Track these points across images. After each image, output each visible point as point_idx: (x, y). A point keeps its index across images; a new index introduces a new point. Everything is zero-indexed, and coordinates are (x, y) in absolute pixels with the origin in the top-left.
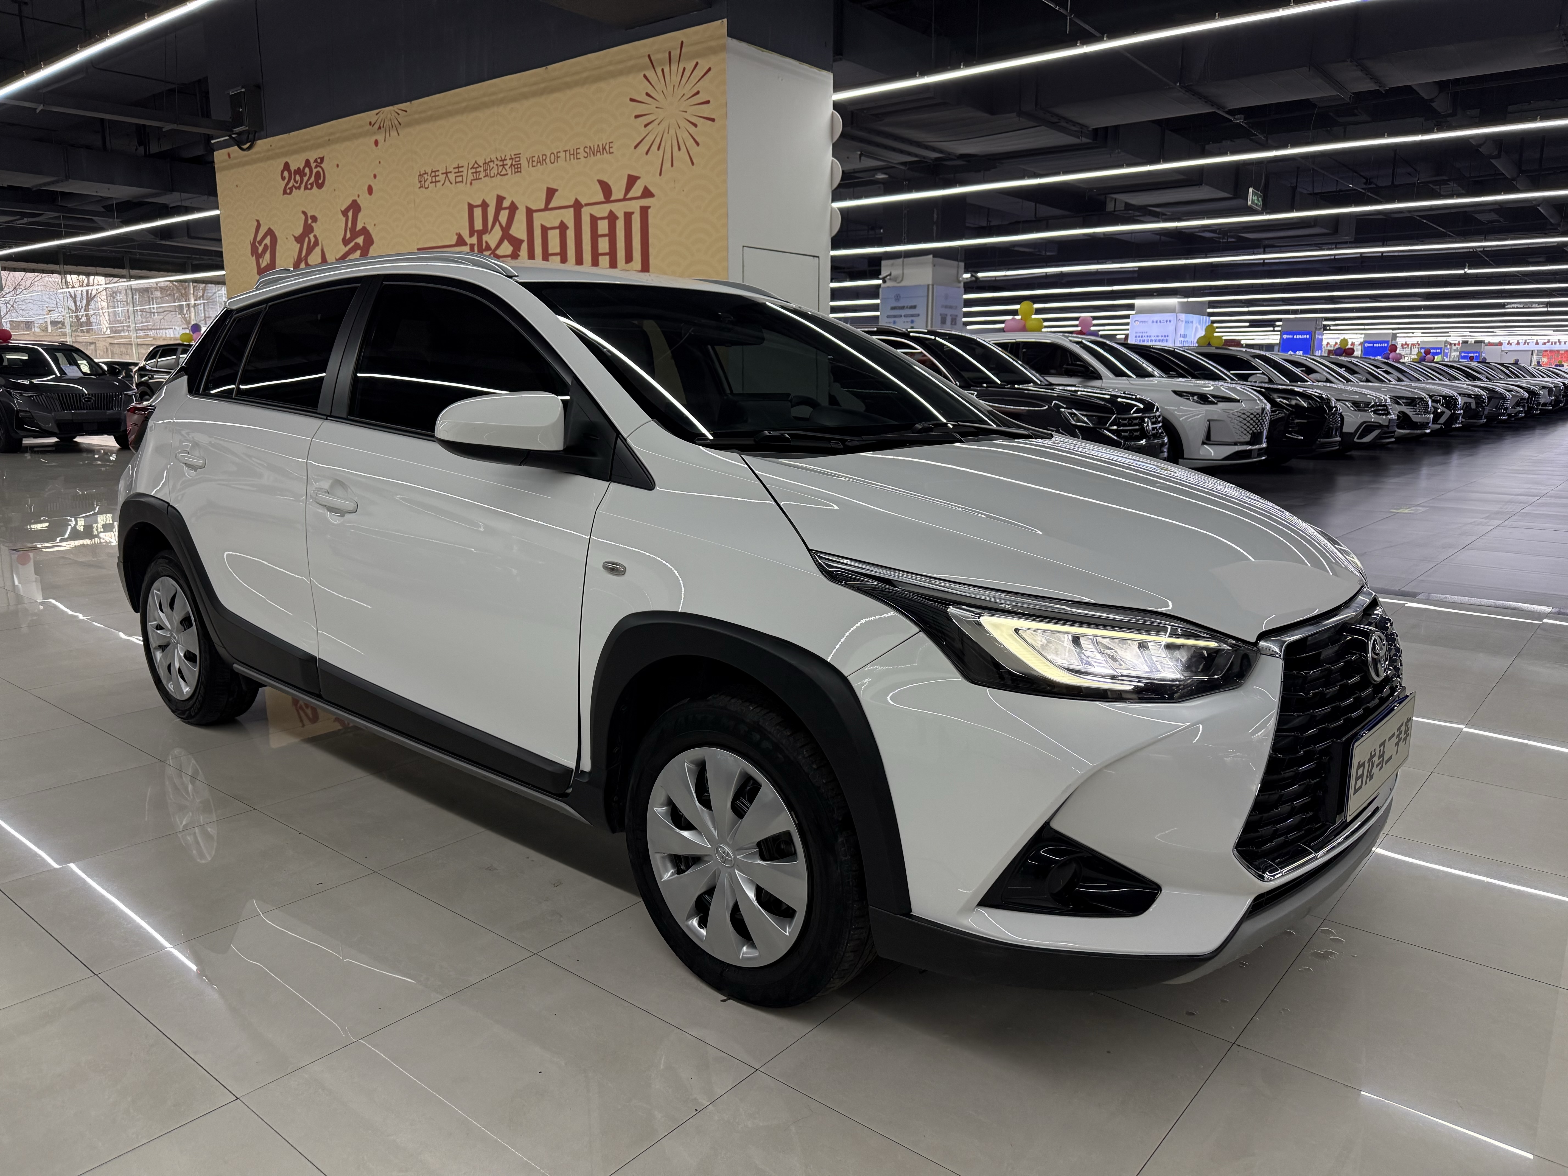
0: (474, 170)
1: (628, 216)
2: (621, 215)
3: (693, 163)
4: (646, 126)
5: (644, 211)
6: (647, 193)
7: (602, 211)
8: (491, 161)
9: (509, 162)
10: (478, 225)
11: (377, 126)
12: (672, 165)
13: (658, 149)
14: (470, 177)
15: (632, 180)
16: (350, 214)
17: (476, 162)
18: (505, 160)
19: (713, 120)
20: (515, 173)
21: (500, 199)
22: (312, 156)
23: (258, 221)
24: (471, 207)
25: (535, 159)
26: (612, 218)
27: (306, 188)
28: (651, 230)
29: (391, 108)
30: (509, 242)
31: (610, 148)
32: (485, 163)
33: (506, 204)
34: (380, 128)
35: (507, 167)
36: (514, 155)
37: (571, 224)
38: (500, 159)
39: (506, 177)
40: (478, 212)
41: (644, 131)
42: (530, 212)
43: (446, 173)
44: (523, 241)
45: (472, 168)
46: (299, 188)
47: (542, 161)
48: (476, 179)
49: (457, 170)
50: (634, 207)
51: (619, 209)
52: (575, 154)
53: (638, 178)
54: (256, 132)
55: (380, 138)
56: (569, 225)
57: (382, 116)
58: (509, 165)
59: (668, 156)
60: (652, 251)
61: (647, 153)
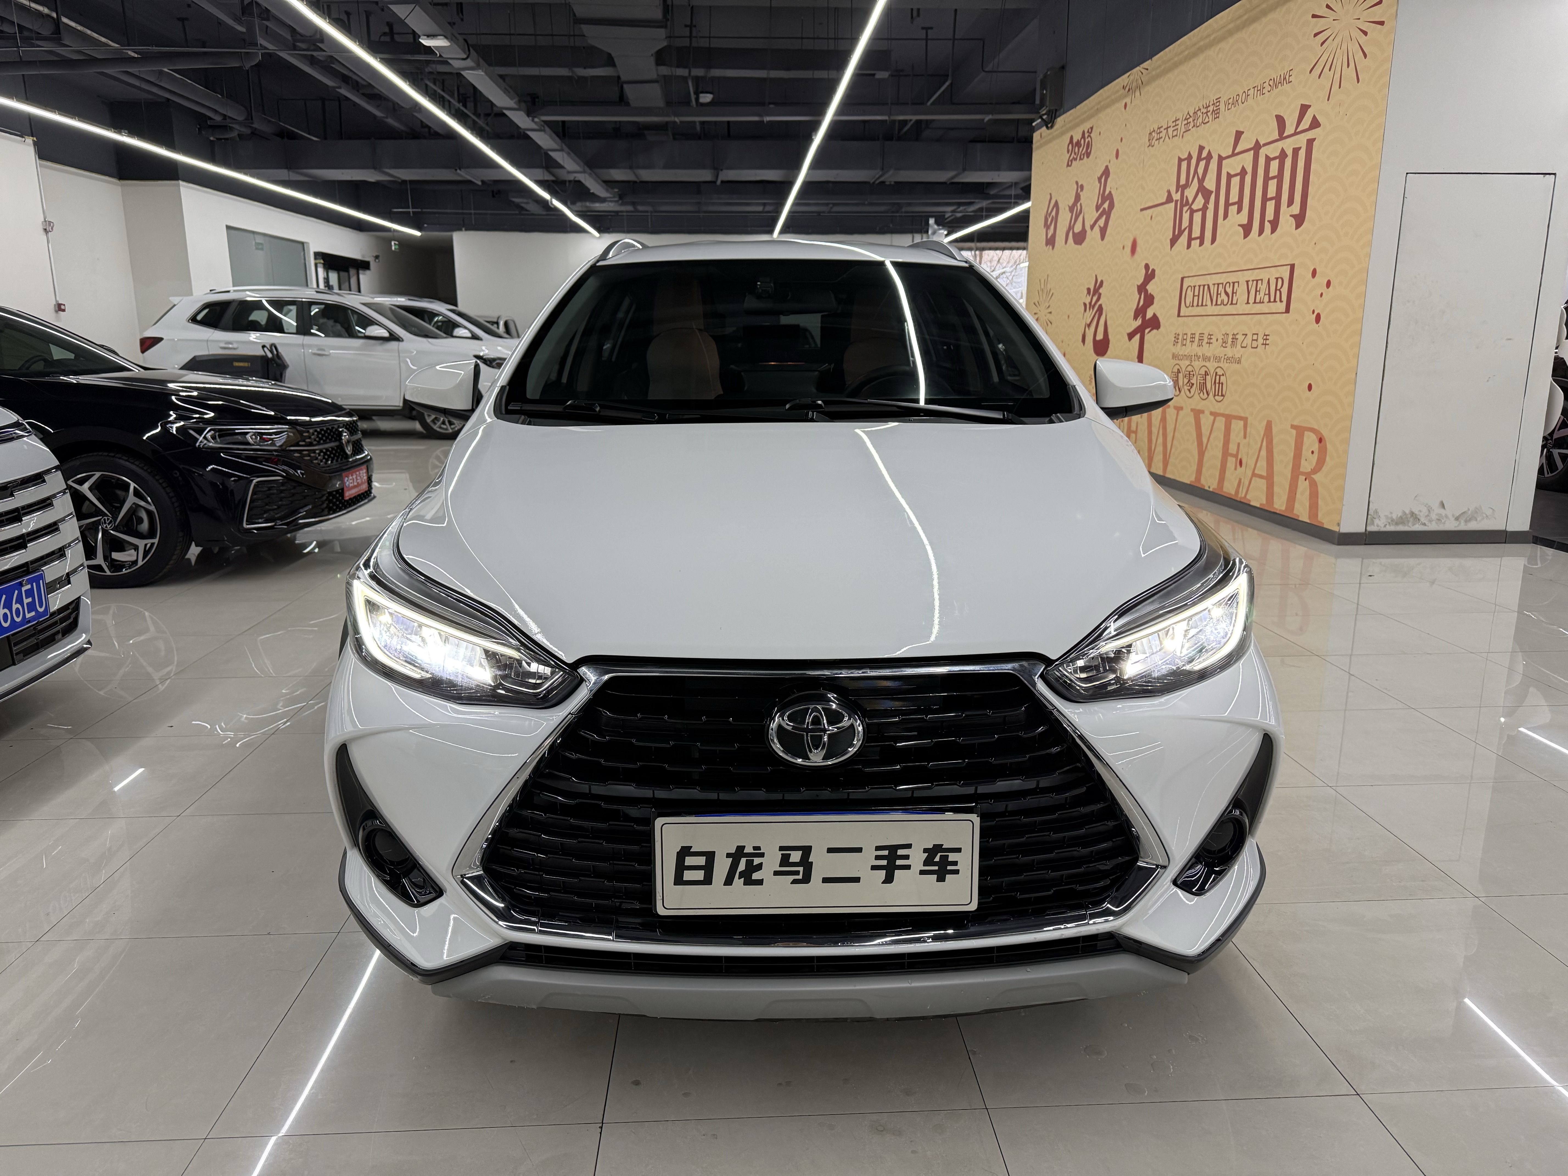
0: (1186, 122)
1: (1296, 151)
2: (1289, 153)
3: (1358, 81)
4: (1322, 44)
5: (1310, 142)
6: (1315, 124)
7: (1273, 151)
8: (1200, 110)
9: (1211, 109)
10: (1183, 181)
11: (1127, 89)
12: (1340, 87)
13: (1330, 70)
14: (1183, 130)
15: (1304, 109)
16: (1103, 180)
17: (1188, 113)
18: (1209, 106)
19: (1382, 23)
20: (1215, 118)
21: (1201, 148)
22: (1086, 126)
23: (1051, 194)
24: (1180, 160)
25: (1231, 101)
26: (1283, 155)
27: (1081, 159)
28: (1313, 166)
29: (1138, 68)
30: (1202, 196)
31: (1289, 76)
32: (1195, 112)
33: (1204, 154)
34: (1129, 90)
35: (1209, 114)
36: (1216, 99)
37: (1249, 170)
38: (1205, 106)
39: (1208, 124)
40: (1184, 165)
41: (1319, 50)
42: (1221, 159)
43: (1167, 128)
44: (1213, 192)
45: (1186, 119)
46: (1076, 159)
47: (1235, 103)
48: (1187, 131)
49: (1174, 124)
50: (1301, 141)
51: (1288, 145)
52: (1260, 90)
53: (1310, 106)
54: (1056, 110)
55: (1128, 100)
56: (1248, 171)
57: (1131, 77)
58: (1211, 111)
59: (1337, 76)
60: (1311, 190)
61: (1319, 77)
